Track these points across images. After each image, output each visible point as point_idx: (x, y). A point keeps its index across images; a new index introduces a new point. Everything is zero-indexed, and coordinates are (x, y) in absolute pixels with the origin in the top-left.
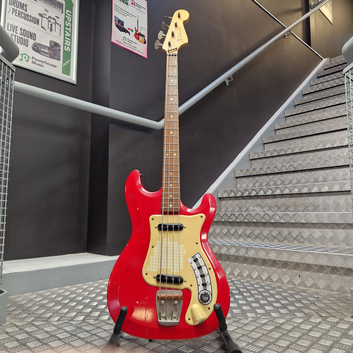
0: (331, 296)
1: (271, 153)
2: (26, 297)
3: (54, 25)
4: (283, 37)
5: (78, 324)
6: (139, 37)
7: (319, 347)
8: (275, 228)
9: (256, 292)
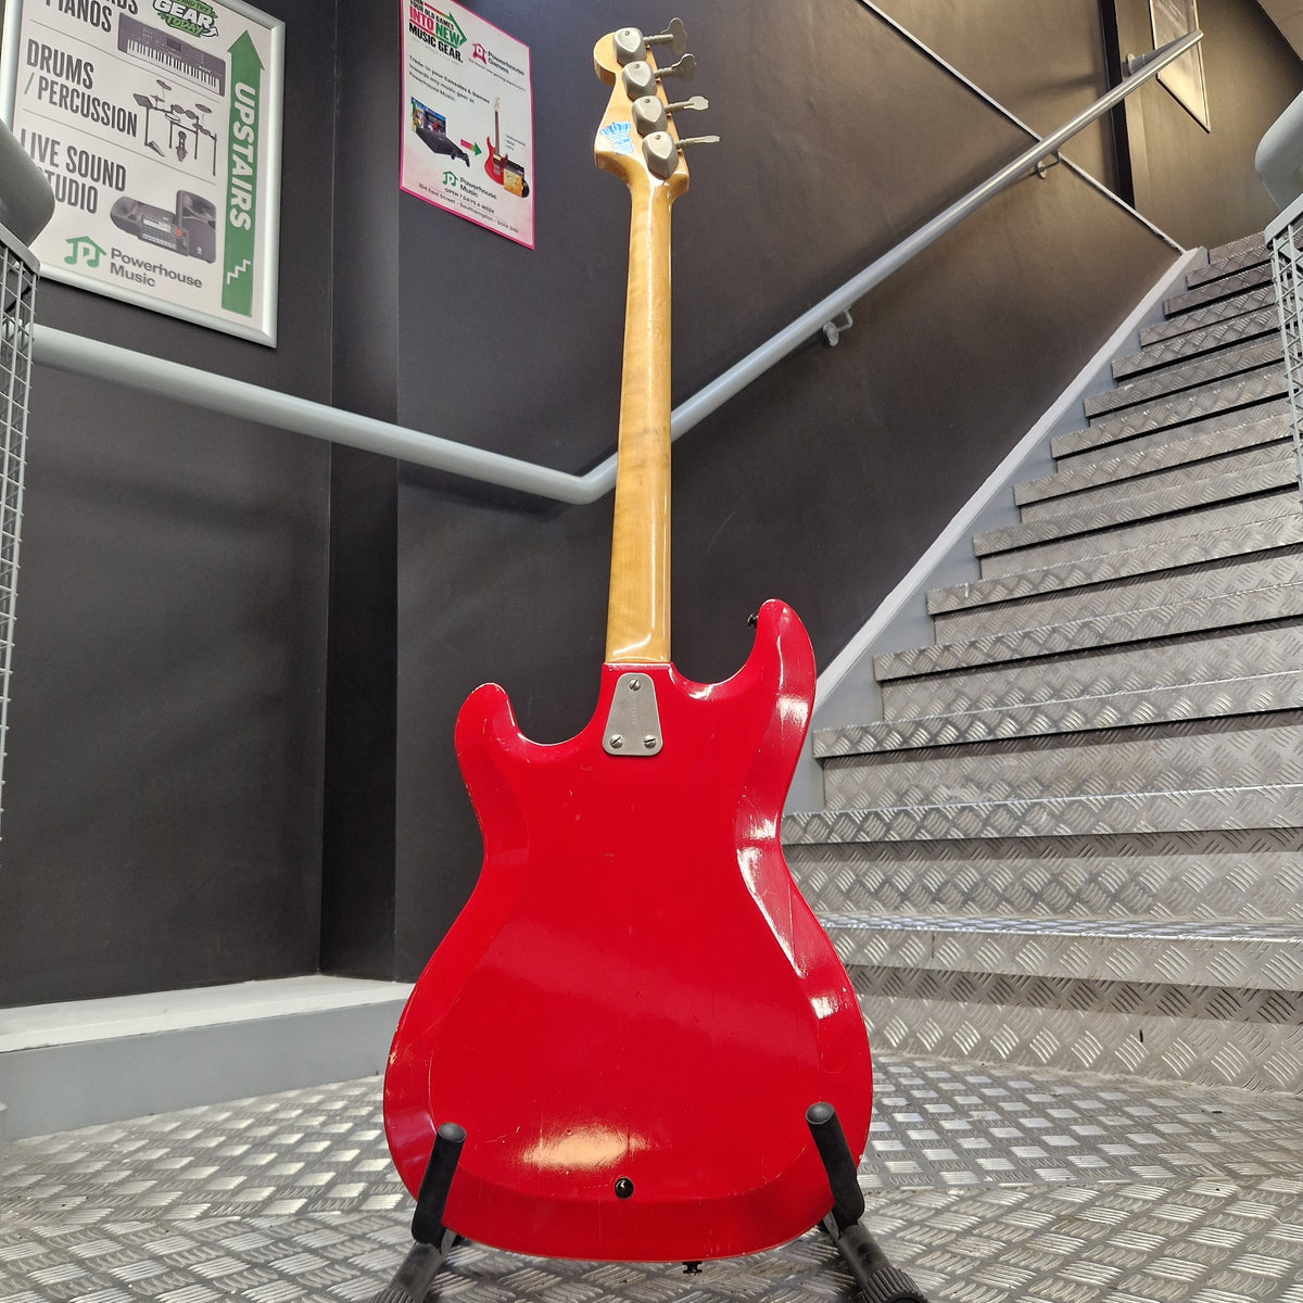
0: (1270, 1106)
1: (1007, 589)
2: (84, 1138)
3: (190, 137)
4: (1031, 175)
5: (281, 1226)
6: (502, 174)
7: (1238, 1284)
8: (1035, 860)
9: (975, 1100)
